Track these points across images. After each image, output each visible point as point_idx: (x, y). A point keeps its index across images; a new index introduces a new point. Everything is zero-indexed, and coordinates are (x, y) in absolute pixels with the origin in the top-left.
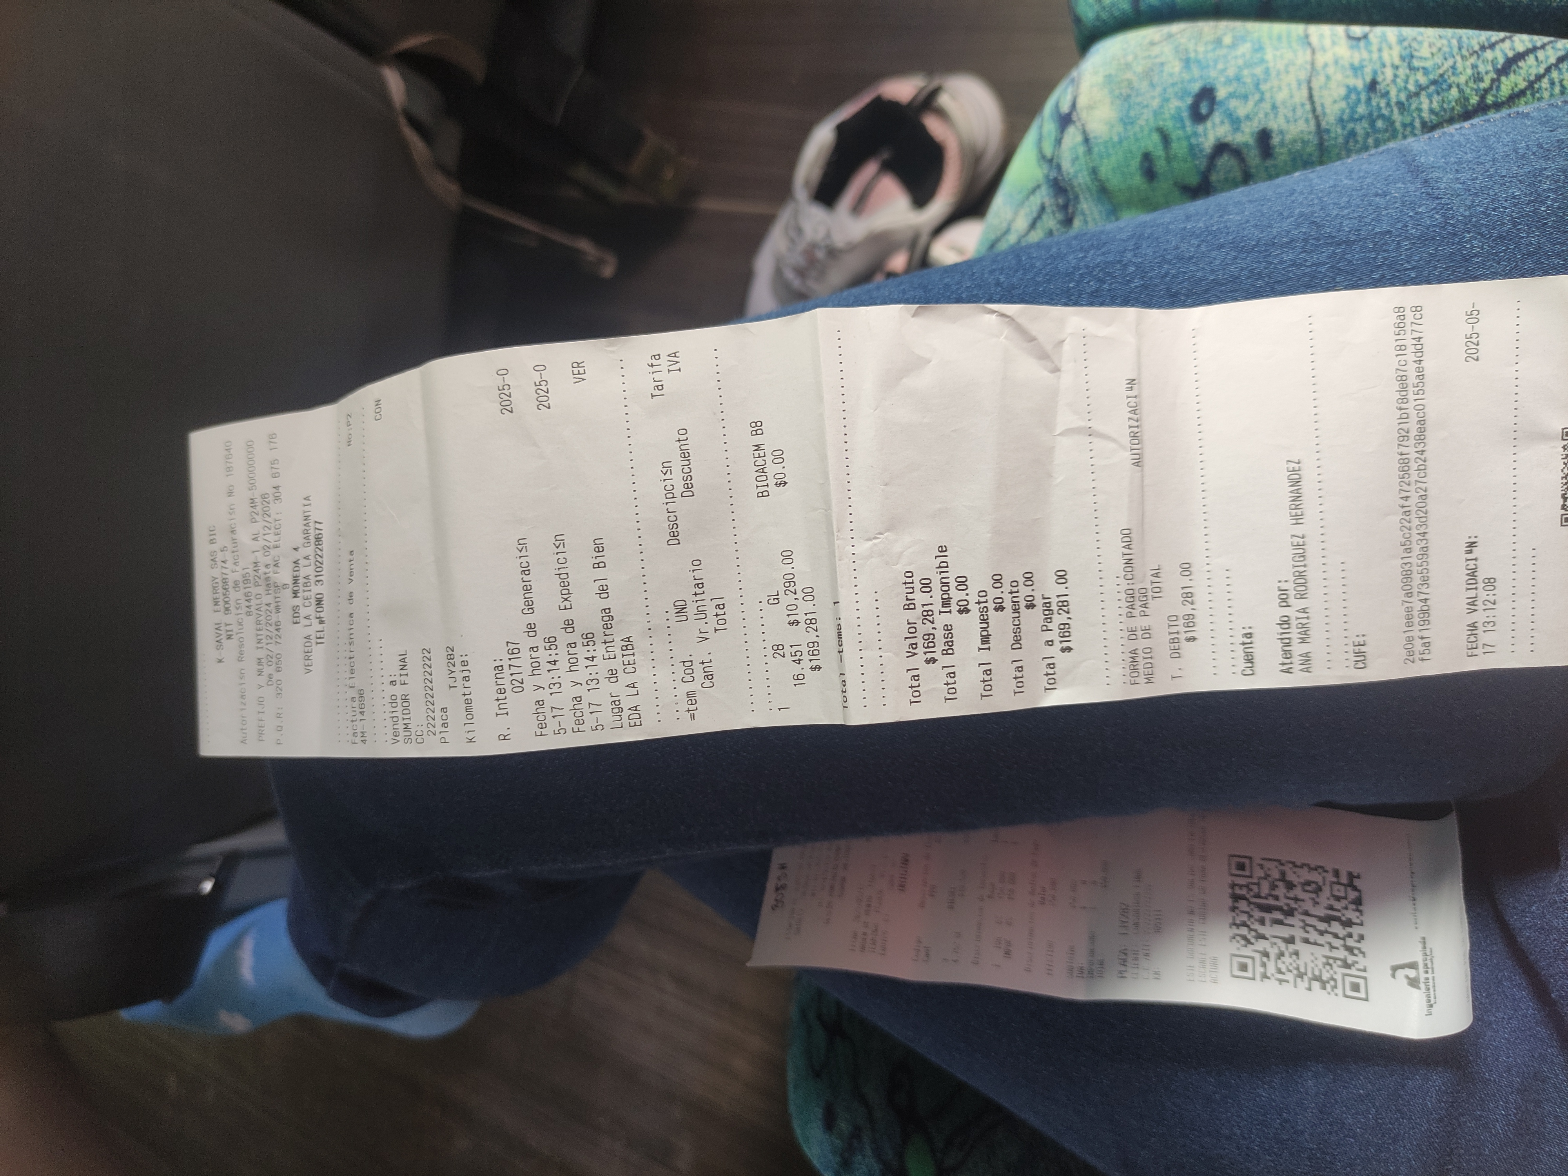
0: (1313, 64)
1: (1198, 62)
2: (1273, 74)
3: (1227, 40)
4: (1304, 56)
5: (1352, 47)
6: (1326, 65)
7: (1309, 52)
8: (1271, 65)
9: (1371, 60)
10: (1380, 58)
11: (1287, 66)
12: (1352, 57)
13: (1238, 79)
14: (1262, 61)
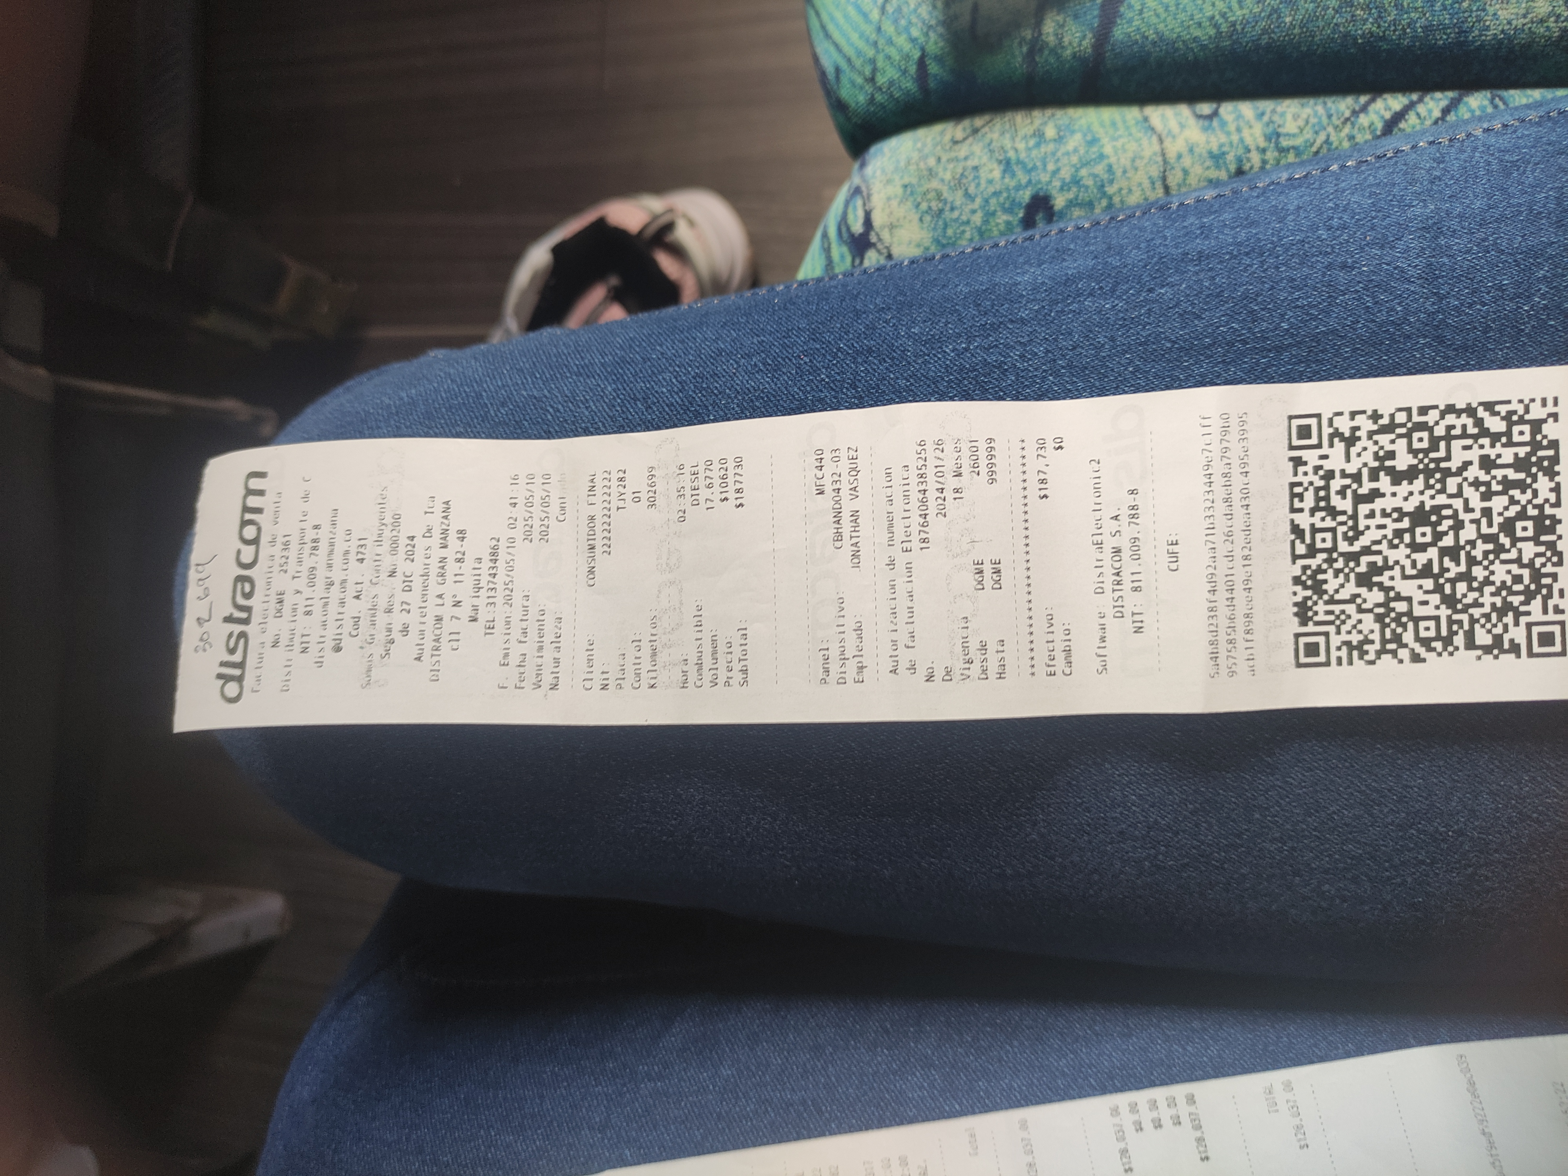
0: (1163, 155)
1: (1019, 162)
2: (1119, 173)
3: (1050, 132)
4: (1150, 147)
5: (1205, 129)
6: (1179, 156)
7: (1155, 139)
8: (1113, 160)
9: (1231, 144)
10: (1242, 140)
11: (1133, 160)
12: (1208, 142)
13: (1076, 181)
14: (1102, 157)
